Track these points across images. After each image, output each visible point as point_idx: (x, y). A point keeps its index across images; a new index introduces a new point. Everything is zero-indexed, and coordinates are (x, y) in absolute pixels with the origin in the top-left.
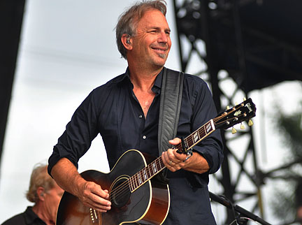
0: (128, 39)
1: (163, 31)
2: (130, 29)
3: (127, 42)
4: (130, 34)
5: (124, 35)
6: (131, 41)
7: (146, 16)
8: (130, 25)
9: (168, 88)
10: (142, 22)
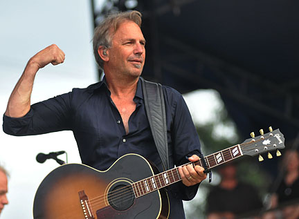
0: (105, 50)
1: (138, 42)
2: (106, 41)
3: (104, 54)
4: (106, 45)
5: (100, 47)
6: (108, 53)
7: (121, 29)
8: (107, 37)
9: (149, 99)
10: (118, 34)
